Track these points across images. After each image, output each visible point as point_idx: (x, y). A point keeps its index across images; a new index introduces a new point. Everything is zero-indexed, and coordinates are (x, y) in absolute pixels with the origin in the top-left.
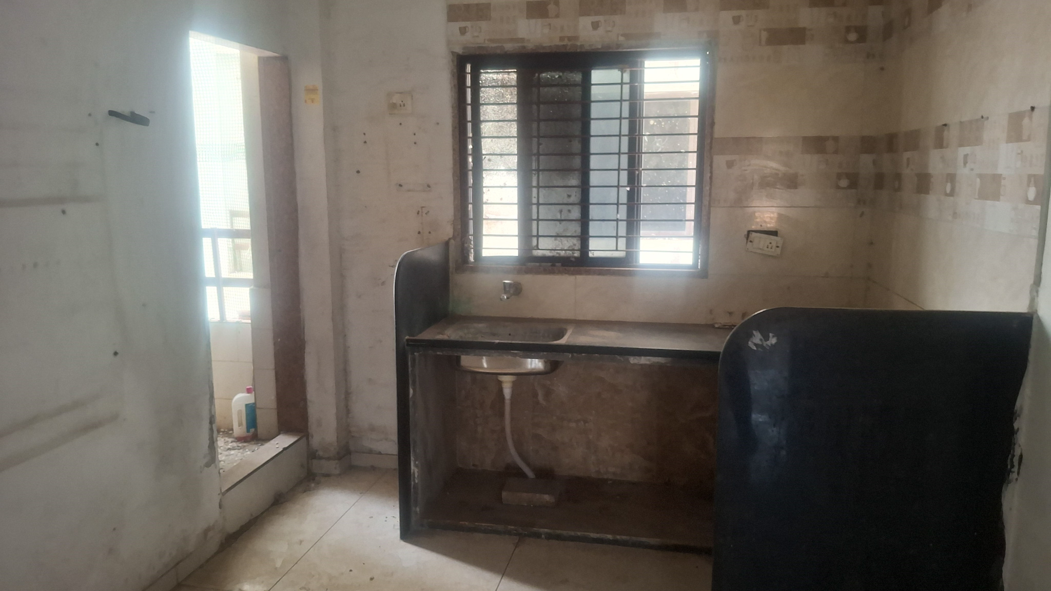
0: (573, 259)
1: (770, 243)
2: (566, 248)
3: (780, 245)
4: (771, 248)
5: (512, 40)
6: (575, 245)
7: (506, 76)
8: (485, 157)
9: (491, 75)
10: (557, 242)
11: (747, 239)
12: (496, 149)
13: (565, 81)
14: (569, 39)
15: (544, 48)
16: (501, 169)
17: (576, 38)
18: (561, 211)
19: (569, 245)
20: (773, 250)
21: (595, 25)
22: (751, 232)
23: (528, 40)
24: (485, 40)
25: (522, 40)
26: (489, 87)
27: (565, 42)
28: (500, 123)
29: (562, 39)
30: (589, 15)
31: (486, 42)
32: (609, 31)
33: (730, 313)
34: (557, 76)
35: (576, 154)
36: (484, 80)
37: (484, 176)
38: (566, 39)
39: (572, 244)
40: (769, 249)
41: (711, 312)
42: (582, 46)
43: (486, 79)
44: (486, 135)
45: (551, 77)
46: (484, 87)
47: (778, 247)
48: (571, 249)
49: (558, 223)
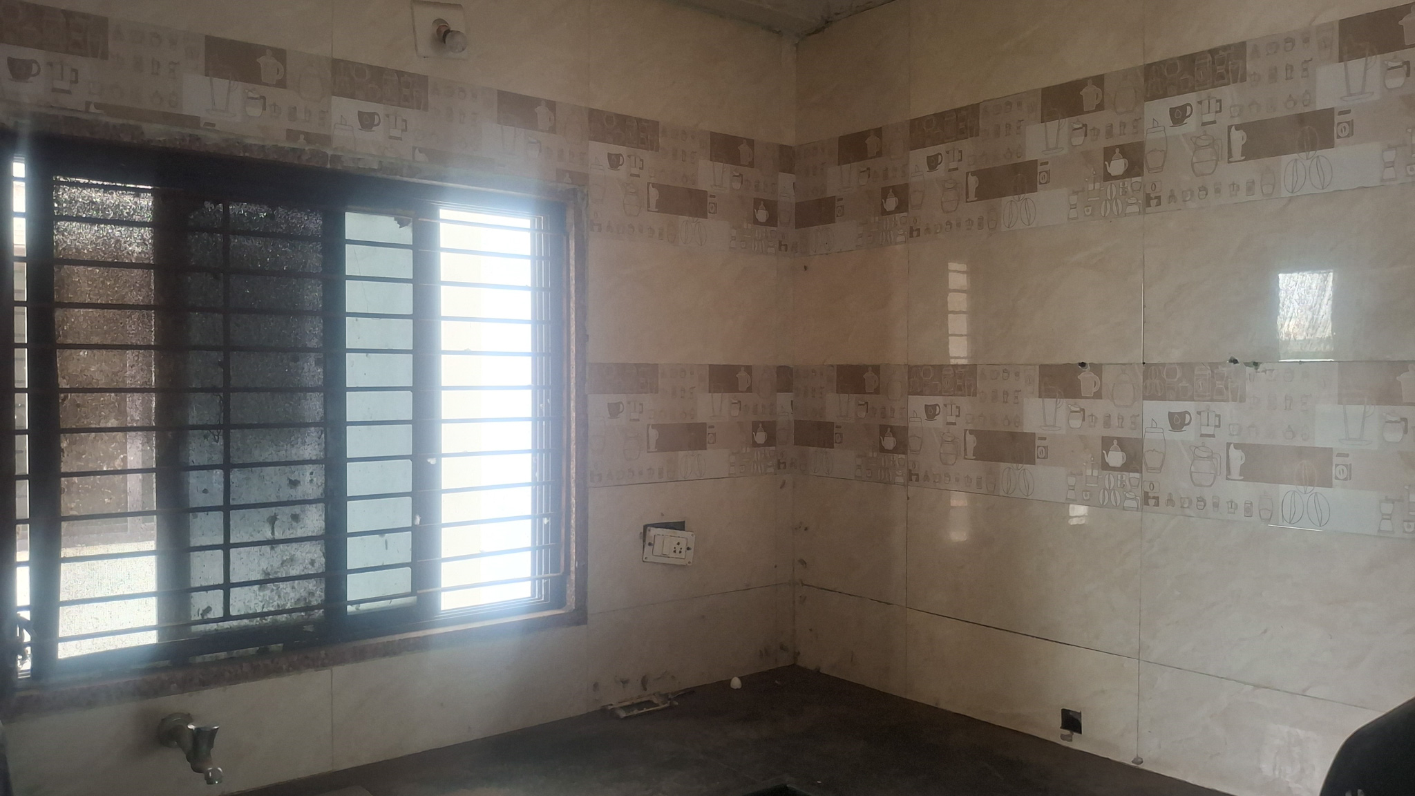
0: (309, 628)
1: (678, 544)
2: (288, 606)
3: (692, 546)
4: (680, 552)
5: (167, 117)
6: (311, 594)
7: (128, 198)
8: (66, 398)
9: (86, 192)
10: (268, 592)
11: (644, 541)
12: (97, 376)
13: (284, 226)
14: (309, 138)
15: (246, 148)
16: (109, 425)
17: (327, 139)
18: (272, 520)
19: (298, 596)
20: (683, 555)
21: (367, 121)
22: (649, 528)
23: (207, 124)
24: (88, 104)
25: (194, 121)
26: (79, 219)
27: (301, 143)
28: (109, 313)
29: (292, 135)
30: (352, 96)
31: (92, 109)
32: (397, 138)
33: (625, 682)
34: (263, 215)
35: (313, 390)
36: (66, 201)
37: (64, 445)
38: (302, 137)
39: (304, 594)
40: (677, 555)
41: (596, 686)
42: (336, 158)
43: (72, 201)
44: (69, 341)
45: (250, 214)
46: (69, 219)
47: (688, 549)
48: (302, 605)
49: (267, 548)
